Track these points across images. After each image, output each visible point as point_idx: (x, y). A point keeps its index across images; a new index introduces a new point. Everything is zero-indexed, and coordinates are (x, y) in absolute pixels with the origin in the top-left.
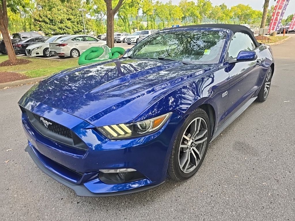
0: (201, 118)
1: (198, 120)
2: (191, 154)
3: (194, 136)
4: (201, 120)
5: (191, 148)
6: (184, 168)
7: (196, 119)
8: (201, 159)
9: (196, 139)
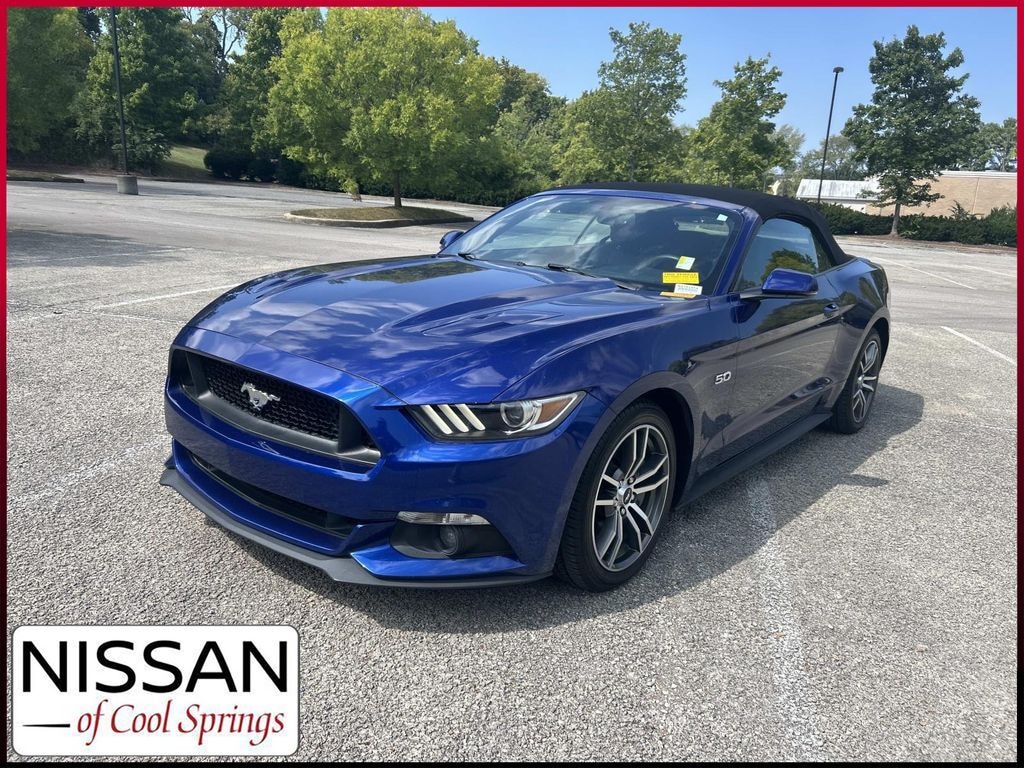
0: (648, 427)
1: (641, 433)
2: (626, 522)
3: (633, 474)
4: (650, 430)
5: (626, 507)
6: (606, 557)
7: (634, 431)
8: (652, 533)
9: (638, 481)
